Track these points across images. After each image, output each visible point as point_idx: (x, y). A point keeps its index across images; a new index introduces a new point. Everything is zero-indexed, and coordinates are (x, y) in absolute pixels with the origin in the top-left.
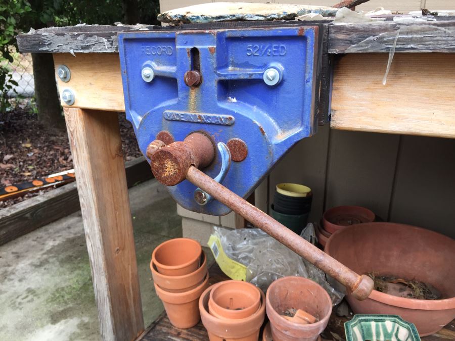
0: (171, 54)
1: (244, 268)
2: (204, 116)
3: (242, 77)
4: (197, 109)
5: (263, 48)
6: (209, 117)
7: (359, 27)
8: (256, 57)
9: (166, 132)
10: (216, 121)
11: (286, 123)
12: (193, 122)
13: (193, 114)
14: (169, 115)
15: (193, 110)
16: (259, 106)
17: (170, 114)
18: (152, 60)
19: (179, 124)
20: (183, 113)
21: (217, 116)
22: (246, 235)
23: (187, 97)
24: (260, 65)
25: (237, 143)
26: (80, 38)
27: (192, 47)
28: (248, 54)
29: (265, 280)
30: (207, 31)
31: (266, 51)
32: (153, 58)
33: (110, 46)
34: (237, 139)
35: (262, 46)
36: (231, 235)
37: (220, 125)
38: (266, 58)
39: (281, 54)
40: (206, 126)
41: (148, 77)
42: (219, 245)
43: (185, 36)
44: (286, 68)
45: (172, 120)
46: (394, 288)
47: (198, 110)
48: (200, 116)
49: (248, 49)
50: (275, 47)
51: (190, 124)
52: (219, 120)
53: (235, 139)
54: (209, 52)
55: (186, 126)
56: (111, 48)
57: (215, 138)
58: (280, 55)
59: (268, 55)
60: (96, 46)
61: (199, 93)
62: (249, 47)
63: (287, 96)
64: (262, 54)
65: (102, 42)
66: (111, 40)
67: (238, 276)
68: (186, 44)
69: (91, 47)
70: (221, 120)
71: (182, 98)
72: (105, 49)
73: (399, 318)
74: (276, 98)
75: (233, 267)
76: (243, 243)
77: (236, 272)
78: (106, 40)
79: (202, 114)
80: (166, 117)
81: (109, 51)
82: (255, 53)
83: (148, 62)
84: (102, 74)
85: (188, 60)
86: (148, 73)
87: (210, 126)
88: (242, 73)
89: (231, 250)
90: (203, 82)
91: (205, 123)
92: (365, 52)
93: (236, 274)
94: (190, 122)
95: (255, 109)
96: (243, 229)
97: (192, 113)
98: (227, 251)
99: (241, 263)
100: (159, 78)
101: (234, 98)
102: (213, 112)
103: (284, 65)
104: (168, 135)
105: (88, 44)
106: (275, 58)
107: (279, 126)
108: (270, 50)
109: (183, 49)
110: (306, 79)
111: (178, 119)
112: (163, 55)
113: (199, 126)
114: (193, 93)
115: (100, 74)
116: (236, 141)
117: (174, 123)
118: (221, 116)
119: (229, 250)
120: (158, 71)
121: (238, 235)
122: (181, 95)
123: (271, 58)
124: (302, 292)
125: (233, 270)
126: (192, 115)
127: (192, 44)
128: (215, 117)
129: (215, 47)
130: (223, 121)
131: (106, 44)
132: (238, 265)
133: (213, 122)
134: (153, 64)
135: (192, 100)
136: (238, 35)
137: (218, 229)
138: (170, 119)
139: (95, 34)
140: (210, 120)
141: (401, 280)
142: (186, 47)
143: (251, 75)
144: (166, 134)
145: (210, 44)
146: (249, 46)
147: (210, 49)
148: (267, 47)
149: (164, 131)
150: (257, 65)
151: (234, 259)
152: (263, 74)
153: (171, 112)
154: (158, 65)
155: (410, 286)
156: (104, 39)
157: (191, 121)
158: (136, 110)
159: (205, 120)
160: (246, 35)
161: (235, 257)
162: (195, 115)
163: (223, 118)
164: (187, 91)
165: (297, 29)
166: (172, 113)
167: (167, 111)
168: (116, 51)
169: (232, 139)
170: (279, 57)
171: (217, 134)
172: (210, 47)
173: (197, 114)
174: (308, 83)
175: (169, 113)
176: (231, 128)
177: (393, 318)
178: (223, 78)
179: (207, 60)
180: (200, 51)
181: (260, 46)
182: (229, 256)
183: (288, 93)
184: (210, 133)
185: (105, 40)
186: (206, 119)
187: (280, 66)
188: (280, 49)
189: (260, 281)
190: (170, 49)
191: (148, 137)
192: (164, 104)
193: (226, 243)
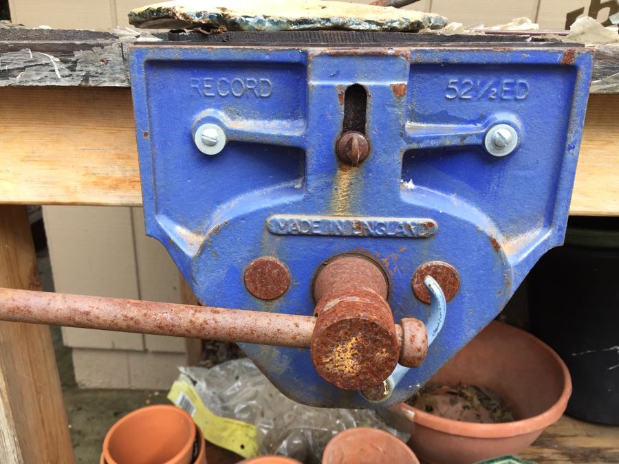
0: (267, 95)
1: (242, 426)
2: (370, 223)
3: (448, 143)
4: (353, 210)
5: (483, 84)
6: (381, 225)
7: (606, 51)
8: (464, 103)
9: (272, 259)
10: (397, 230)
11: (513, 221)
12: (341, 236)
13: (343, 220)
14: (282, 225)
15: (342, 212)
16: (462, 194)
17: (286, 223)
18: (218, 107)
19: (302, 243)
20: (318, 218)
21: (401, 220)
22: (237, 372)
23: (329, 186)
24: (472, 117)
25: (439, 270)
27: (351, 84)
28: (448, 96)
29: (299, 443)
30: (390, 52)
31: (488, 91)
32: (219, 102)
33: (67, 72)
34: (440, 263)
35: (479, 82)
36: (210, 375)
37: (406, 238)
38: (486, 104)
39: (518, 97)
40: (369, 242)
41: (212, 145)
42: (194, 396)
43: (336, 61)
44: (526, 124)
45: (289, 235)
46: (444, 402)
47: (353, 212)
48: (359, 223)
49: (451, 87)
50: (507, 84)
51: (331, 240)
52: (404, 230)
53: (434, 263)
54: (392, 94)
55: (320, 245)
56: (70, 75)
57: (388, 264)
58: (516, 100)
59: (491, 99)
60: (28, 72)
61: (360, 177)
62: (453, 83)
63: (520, 173)
64: (480, 95)
65: (47, 64)
66: (73, 59)
67: (233, 441)
68: (334, 76)
69: (15, 73)
70: (411, 230)
71: (317, 188)
72: (56, 79)
74: (499, 178)
75: (225, 429)
76: (236, 385)
77: (230, 436)
78: (58, 60)
79: (365, 220)
80: (274, 229)
81: (64, 83)
82: (465, 94)
83: (209, 112)
84: (23, 129)
85: (338, 111)
86: (210, 136)
87: (379, 242)
88: (448, 133)
89: (219, 402)
90: (371, 156)
91: (371, 236)
92: (611, 92)
93: (233, 438)
94: (334, 236)
95: (454, 199)
96: (228, 362)
97: (339, 218)
98: (213, 405)
99: (239, 419)
100: (238, 146)
101: (408, 181)
102: (390, 214)
103: (522, 118)
104: (275, 265)
105: (6, 67)
106: (504, 104)
107: (500, 228)
108: (495, 90)
109: (329, 87)
110: (569, 143)
111: (304, 232)
112: (248, 97)
113: (353, 243)
114: (345, 178)
115: (16, 129)
116: (438, 267)
117: (292, 241)
118: (409, 220)
119: (214, 402)
120: (236, 132)
121: (223, 373)
122: (314, 182)
123: (496, 104)
124: (362, 450)
125: (225, 434)
126: (340, 223)
127: (348, 78)
128: (395, 224)
129: (406, 83)
130: (414, 231)
131: (56, 68)
132: (232, 423)
133: (389, 234)
134: (221, 115)
135: (340, 191)
136: (436, 60)
137: (186, 370)
138: (284, 232)
139: (25, 46)
140: (382, 231)
142: (336, 83)
143: (464, 137)
144: (271, 262)
145: (396, 79)
146: (451, 81)
147: (396, 89)
148: (491, 83)
149: (266, 258)
150: (466, 117)
151: (225, 416)
152: (484, 136)
153: (287, 217)
154: (233, 119)
155: (462, 395)
156: (51, 57)
157: (338, 234)
158: (168, 214)
159: (372, 231)
160: (454, 59)
161: (227, 412)
162: (348, 223)
163: (414, 224)
164: (332, 173)
165: (560, 52)
166: (292, 221)
167: (278, 217)
168: (83, 84)
169: (429, 264)
170: (513, 103)
171: (394, 256)
172: (395, 83)
173: (351, 219)
174: (571, 151)
175: (282, 221)
176: (426, 243)
178: (414, 146)
179: (384, 110)
180: (370, 92)
181: (475, 82)
182: (217, 414)
183: (526, 168)
184: (378, 255)
185: (53, 60)
186: (374, 230)
187: (512, 118)
188: (517, 88)
189: (292, 447)
190: (265, 84)
191: (222, 273)
192: (268, 203)
193: (207, 392)
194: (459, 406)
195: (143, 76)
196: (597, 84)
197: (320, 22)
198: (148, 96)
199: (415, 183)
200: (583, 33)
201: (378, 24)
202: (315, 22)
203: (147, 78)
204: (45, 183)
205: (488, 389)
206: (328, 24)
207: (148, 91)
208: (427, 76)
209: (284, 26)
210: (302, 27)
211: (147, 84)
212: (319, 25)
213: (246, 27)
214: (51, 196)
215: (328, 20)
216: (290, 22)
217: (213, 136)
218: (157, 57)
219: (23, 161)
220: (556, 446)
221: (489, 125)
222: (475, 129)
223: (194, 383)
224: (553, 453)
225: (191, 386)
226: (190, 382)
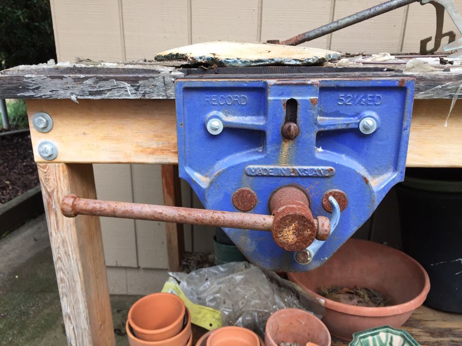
0: (244, 104)
1: (211, 311)
2: (299, 169)
3: (340, 127)
4: (290, 163)
5: (357, 97)
6: (305, 170)
7: (427, 77)
8: (348, 107)
9: (247, 189)
10: (314, 173)
11: (376, 169)
12: (284, 176)
13: (285, 168)
14: (253, 171)
15: (285, 163)
16: (348, 154)
17: (256, 170)
18: (219, 110)
19: (264, 179)
20: (272, 167)
21: (316, 168)
22: (206, 276)
23: (278, 150)
24: (353, 114)
25: (337, 194)
26: (88, 82)
27: (289, 98)
28: (339, 103)
29: (250, 320)
30: (309, 82)
31: (361, 100)
32: (219, 108)
33: (134, 92)
34: (337, 190)
35: (355, 96)
36: (189, 277)
37: (318, 177)
38: (360, 107)
39: (376, 103)
40: (299, 180)
41: (216, 129)
42: (179, 291)
43: (281, 87)
44: (381, 117)
45: (257, 176)
47: (291, 164)
48: (293, 169)
49: (341, 98)
50: (370, 97)
51: (279, 178)
52: (317, 173)
53: (334, 190)
54: (310, 103)
55: (273, 181)
56: (135, 93)
57: (309, 191)
58: (375, 105)
59: (362, 105)
60: (115, 92)
61: (294, 145)
62: (342, 97)
63: (379, 143)
64: (356, 103)
65: (123, 87)
66: (138, 85)
67: (205, 321)
68: (282, 95)
69: (106, 92)
70: (321, 173)
71: (271, 151)
72: (128, 95)
73: (390, 328)
74: (368, 145)
75: (199, 313)
76: (206, 284)
77: (203, 318)
78: (129, 85)
79: (297, 168)
80: (249, 173)
81: (132, 97)
82: (348, 102)
83: (214, 113)
84: (103, 121)
85: (283, 112)
86: (215, 125)
87: (304, 179)
88: (340, 122)
89: (196, 295)
90: (300, 134)
91: (300, 176)
92: (430, 98)
93: (204, 319)
94: (281, 176)
95: (344, 157)
96: (201, 269)
97: (283, 167)
98: (191, 297)
99: (209, 306)
100: (229, 130)
101: (319, 148)
102: (310, 165)
103: (378, 114)
104: (249, 192)
105: (101, 89)
106: (369, 107)
107: (369, 172)
108: (364, 100)
109: (278, 100)
110: (404, 127)
111: (265, 174)
112: (234, 105)
113: (290, 180)
114: (286, 146)
115: (99, 122)
116: (336, 192)
117: (258, 179)
118: (320, 168)
119: (192, 295)
120: (228, 123)
121: (197, 276)
122: (270, 148)
123: (365, 107)
124: (291, 323)
125: (199, 316)
126: (284, 169)
127: (288, 95)
128: (313, 170)
129: (317, 98)
130: (323, 173)
131: (128, 89)
132: (204, 309)
133: (310, 175)
134: (221, 114)
135: (284, 153)
136: (333, 85)
137: (173, 274)
138: (254, 174)
139: (112, 78)
140: (306, 173)
141: (346, 289)
142: (282, 98)
143: (348, 124)
144: (247, 191)
145: (313, 96)
146: (341, 95)
147: (312, 101)
148: (361, 96)
149: (244, 188)
150: (349, 114)
151: (200, 304)
152: (359, 123)
153: (256, 167)
154: (227, 116)
156: (126, 84)
157: (282, 175)
158: (191, 166)
159: (300, 174)
160: (342, 85)
161: (201, 301)
162: (288, 169)
163: (322, 170)
164: (279, 143)
165: (397, 80)
166: (258, 169)
167: (251, 167)
168: (142, 97)
169: (331, 191)
170: (374, 106)
171: (312, 187)
172: (312, 98)
173: (289, 167)
174: (406, 131)
175: (253, 169)
176: (329, 180)
177: (385, 329)
178: (322, 129)
179: (307, 111)
180: (299, 103)
181: (353, 96)
183: (381, 140)
184: (304, 186)
185: (127, 85)
186: (302, 173)
187: (374, 114)
188: (375, 99)
189: (245, 321)
190: (244, 99)
191: (221, 196)
192: (246, 160)
193: (188, 288)
194: (355, 301)
195: (182, 95)
196: (423, 94)
197: (268, 61)
198: (183, 105)
199: (322, 148)
200: (413, 67)
201: (300, 61)
202: (265, 61)
203: (183, 97)
204: (114, 151)
205: (374, 290)
206: (273, 62)
207: (184, 102)
208: (328, 93)
209: (248, 64)
210: (258, 64)
211: (183, 99)
212: (268, 63)
213: (228, 65)
214: (117, 159)
215: (273, 60)
216: (252, 62)
217: (217, 125)
218: (190, 86)
219: (102, 139)
220: (421, 327)
221: (361, 118)
222: (354, 120)
223: (179, 282)
224: (419, 332)
225: (177, 285)
226: (176, 282)
